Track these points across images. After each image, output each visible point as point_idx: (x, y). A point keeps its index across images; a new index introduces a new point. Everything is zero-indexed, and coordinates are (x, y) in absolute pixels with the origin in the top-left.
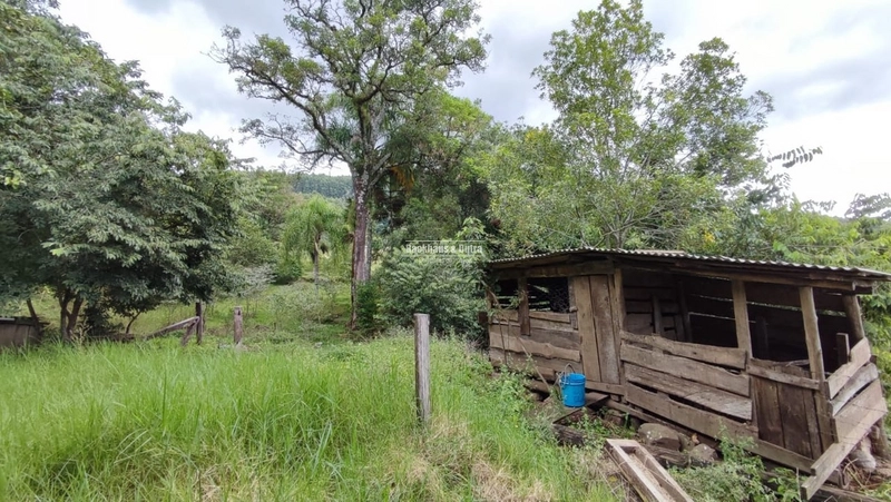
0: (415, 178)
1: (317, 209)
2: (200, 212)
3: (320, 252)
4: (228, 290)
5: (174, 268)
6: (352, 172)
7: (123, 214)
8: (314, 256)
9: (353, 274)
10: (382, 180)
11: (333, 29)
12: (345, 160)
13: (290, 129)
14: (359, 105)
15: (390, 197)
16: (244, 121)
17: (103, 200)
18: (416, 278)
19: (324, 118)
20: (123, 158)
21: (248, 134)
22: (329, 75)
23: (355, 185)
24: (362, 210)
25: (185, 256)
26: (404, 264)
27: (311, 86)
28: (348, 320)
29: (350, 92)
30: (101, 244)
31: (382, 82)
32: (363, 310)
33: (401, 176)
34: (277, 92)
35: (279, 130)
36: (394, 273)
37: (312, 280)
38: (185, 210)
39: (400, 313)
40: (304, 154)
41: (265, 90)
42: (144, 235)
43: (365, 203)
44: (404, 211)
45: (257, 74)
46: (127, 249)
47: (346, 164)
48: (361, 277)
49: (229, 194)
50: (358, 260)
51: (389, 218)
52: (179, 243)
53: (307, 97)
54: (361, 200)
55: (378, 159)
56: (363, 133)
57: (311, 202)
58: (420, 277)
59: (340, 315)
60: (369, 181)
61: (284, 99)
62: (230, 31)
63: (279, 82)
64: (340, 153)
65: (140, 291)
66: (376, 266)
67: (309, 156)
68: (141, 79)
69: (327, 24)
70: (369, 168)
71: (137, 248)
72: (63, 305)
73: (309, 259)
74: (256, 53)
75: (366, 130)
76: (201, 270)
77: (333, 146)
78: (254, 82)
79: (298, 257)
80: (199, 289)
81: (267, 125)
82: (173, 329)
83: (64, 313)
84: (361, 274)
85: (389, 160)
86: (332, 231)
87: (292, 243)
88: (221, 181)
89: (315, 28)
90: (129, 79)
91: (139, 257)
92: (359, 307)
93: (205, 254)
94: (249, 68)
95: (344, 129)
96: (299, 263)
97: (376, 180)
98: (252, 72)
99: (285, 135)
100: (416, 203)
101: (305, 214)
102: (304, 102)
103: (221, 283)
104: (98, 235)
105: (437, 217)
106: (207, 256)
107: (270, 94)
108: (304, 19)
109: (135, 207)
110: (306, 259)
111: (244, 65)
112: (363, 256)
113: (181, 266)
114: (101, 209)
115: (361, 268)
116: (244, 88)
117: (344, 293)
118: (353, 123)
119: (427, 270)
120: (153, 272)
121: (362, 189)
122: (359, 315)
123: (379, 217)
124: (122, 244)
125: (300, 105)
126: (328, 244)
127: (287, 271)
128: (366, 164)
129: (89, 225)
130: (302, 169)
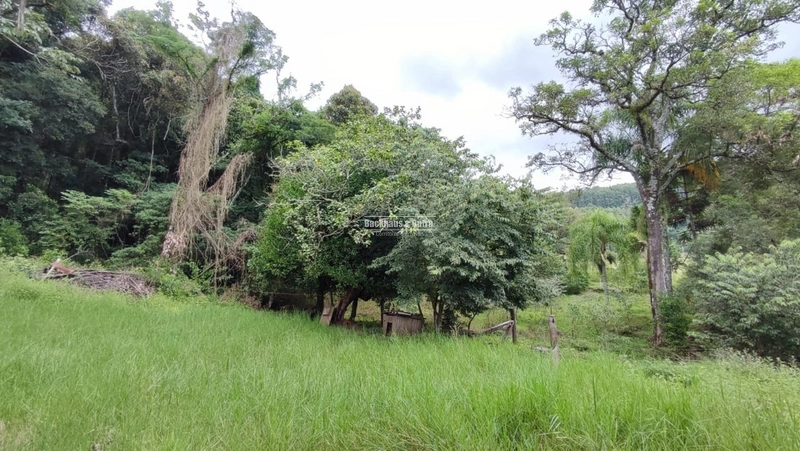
0: (720, 172)
1: (600, 221)
2: (512, 236)
3: (607, 262)
4: (538, 299)
5: (500, 282)
6: (636, 179)
7: (467, 244)
8: (601, 267)
9: (651, 285)
10: (674, 182)
11: (601, 53)
12: (627, 170)
13: (567, 154)
14: (637, 114)
15: (687, 199)
16: (529, 157)
17: (455, 235)
18: (747, 290)
19: (599, 136)
20: (464, 205)
21: (533, 167)
22: (603, 96)
23: (642, 193)
24: (653, 217)
25: (506, 273)
26: (724, 274)
27: (583, 111)
28: (650, 334)
29: (627, 104)
30: (457, 266)
31: (663, 82)
32: (670, 325)
33: (702, 173)
34: (554, 126)
35: (558, 156)
36: (711, 285)
37: (600, 291)
38: (504, 237)
39: (726, 333)
40: (583, 173)
41: (543, 128)
42: (480, 258)
43: (656, 210)
44: (709, 212)
45: (537, 117)
46: (471, 268)
47: (629, 174)
48: (662, 287)
49: (532, 220)
50: (656, 270)
51: (688, 221)
52: (503, 263)
53: (581, 122)
54: (650, 207)
55: (666, 162)
56: (644, 139)
57: (593, 215)
58: (755, 289)
59: (639, 328)
60: (658, 186)
61: (561, 129)
62: (514, 91)
63: (556, 117)
64: (621, 164)
65: (479, 298)
66: (679, 275)
67: (588, 173)
68: (465, 147)
69: (594, 52)
70: (657, 173)
71: (477, 268)
72: (435, 308)
73: (597, 270)
74: (535, 100)
75: (647, 135)
76: (516, 283)
77: (612, 159)
78: (535, 124)
79: (585, 267)
80: (516, 299)
81: (548, 154)
82: (496, 329)
83: (435, 312)
84: (661, 284)
85: (681, 159)
86: (618, 241)
87: (578, 255)
88: (526, 210)
89: (584, 61)
90: (458, 149)
91: (479, 274)
92: (664, 320)
93: (518, 270)
94: (530, 114)
95: (621, 140)
96: (587, 274)
97: (667, 183)
98: (534, 116)
99: (565, 159)
100: (728, 200)
101: (588, 228)
102: (577, 126)
103: (532, 293)
104: (455, 260)
105: (766, 213)
106: (520, 272)
107: (547, 129)
108: (572, 57)
109: (472, 238)
110: (593, 270)
111: (526, 113)
112: (661, 266)
113: (504, 280)
114: (456, 241)
115: (661, 278)
116: (527, 131)
117: (642, 305)
118: (631, 133)
119: (763, 281)
120: (487, 285)
121: (651, 195)
122: (665, 330)
123: (675, 222)
124: (468, 264)
125: (575, 131)
126: (614, 254)
127: (574, 282)
128: (652, 170)
129: (450, 253)
130: (582, 186)
